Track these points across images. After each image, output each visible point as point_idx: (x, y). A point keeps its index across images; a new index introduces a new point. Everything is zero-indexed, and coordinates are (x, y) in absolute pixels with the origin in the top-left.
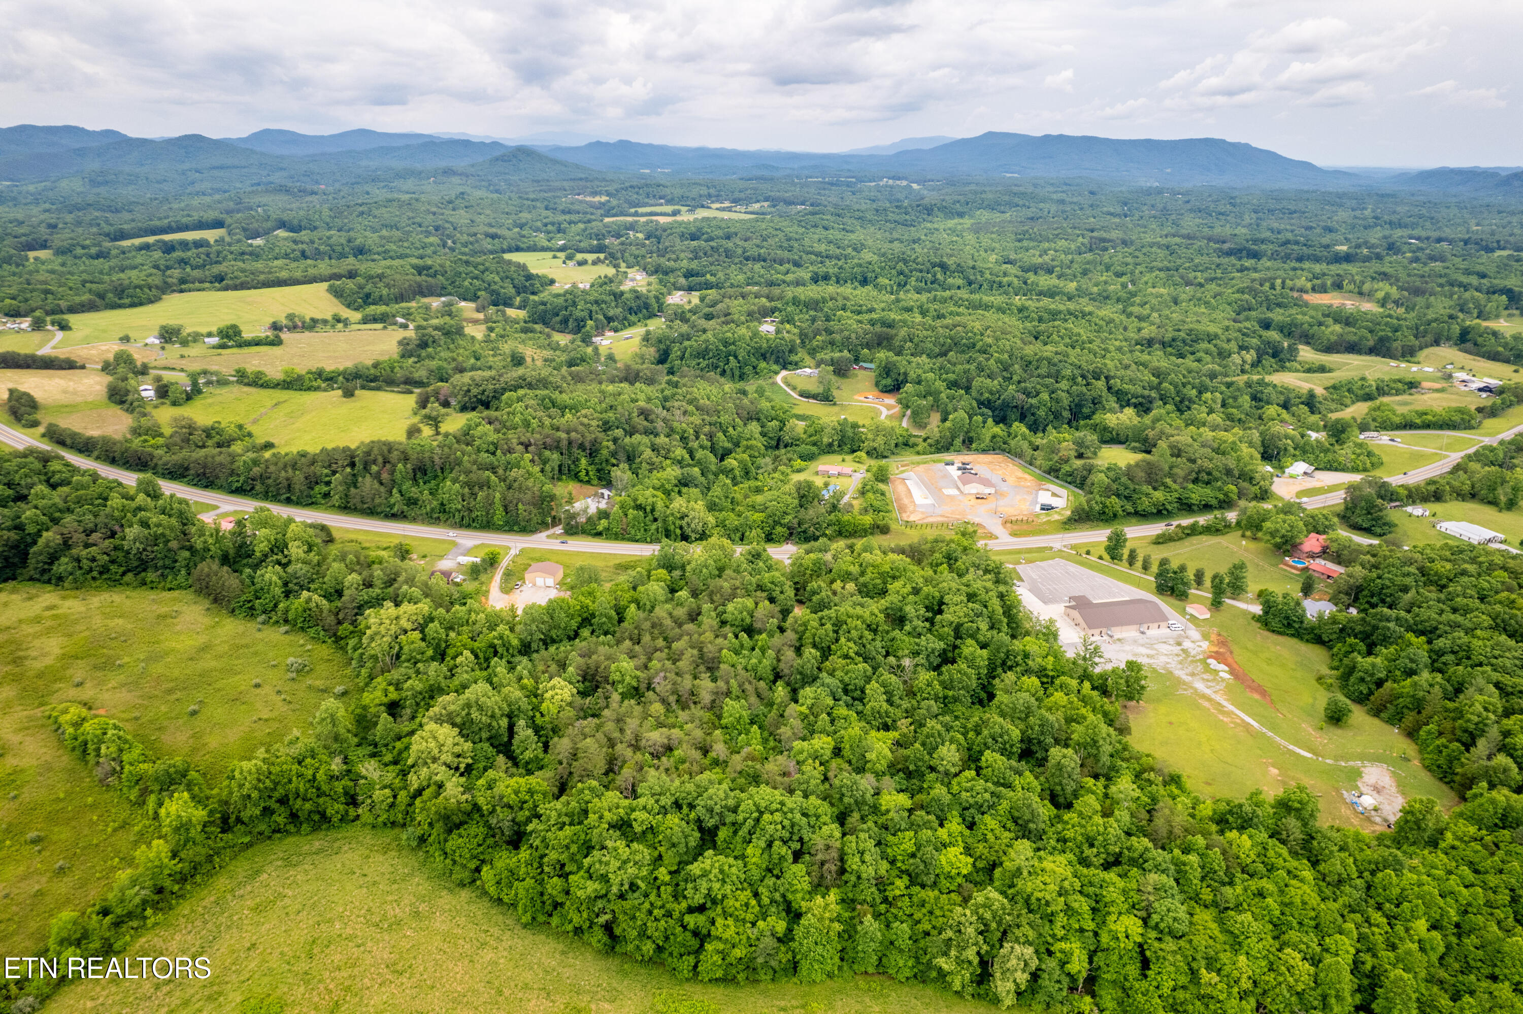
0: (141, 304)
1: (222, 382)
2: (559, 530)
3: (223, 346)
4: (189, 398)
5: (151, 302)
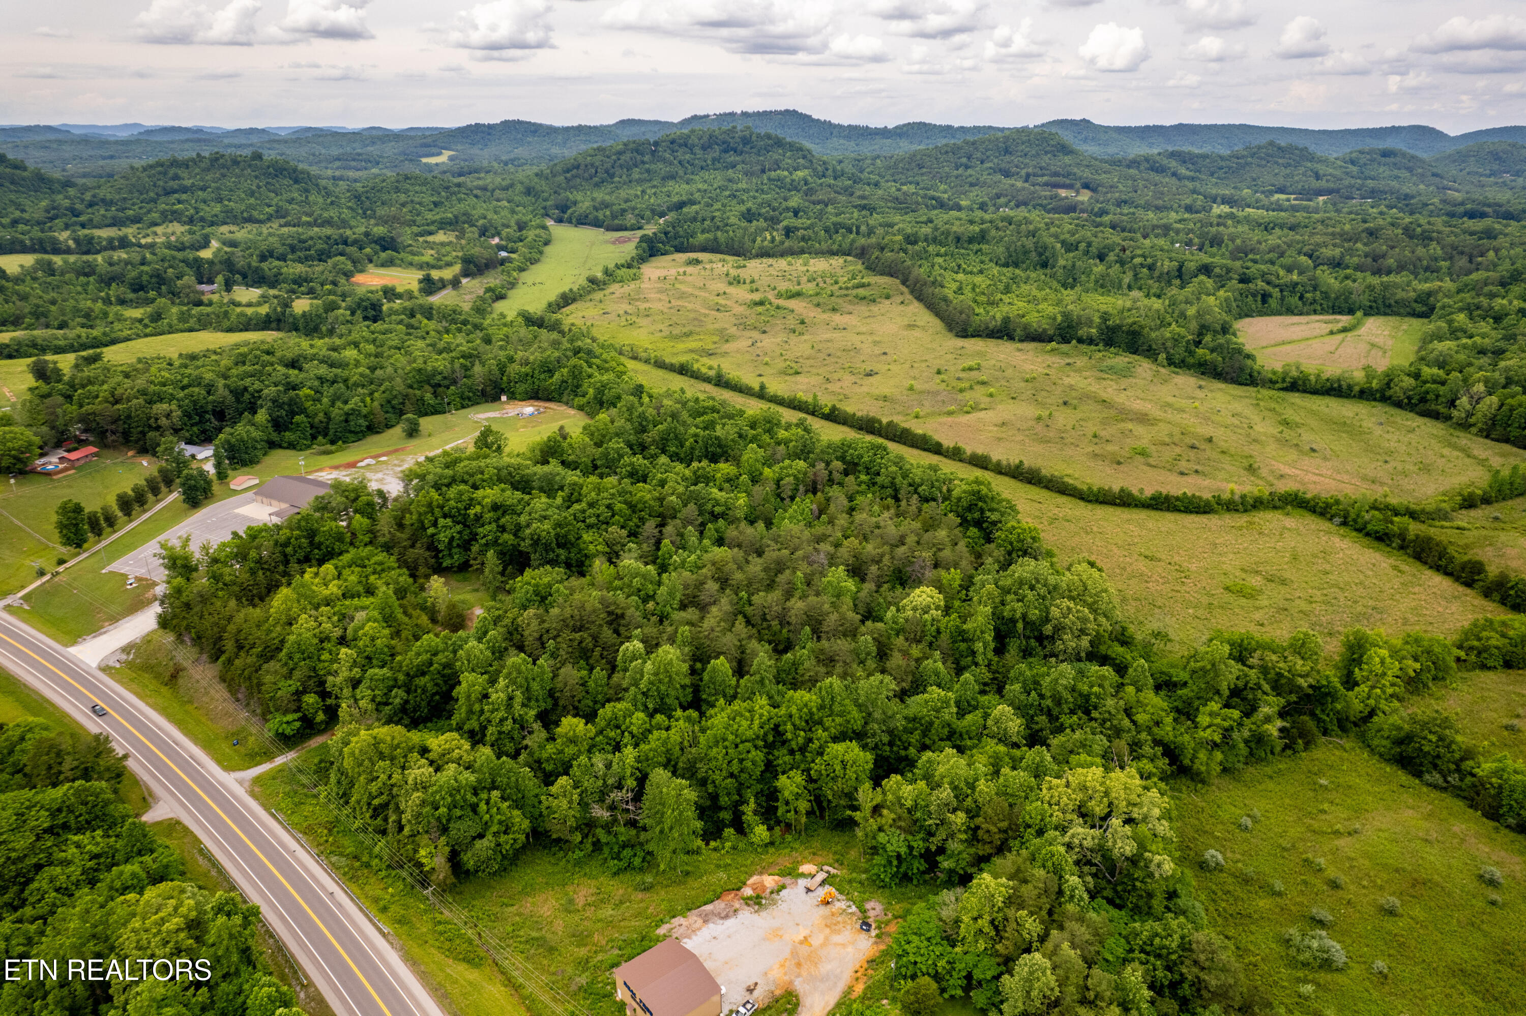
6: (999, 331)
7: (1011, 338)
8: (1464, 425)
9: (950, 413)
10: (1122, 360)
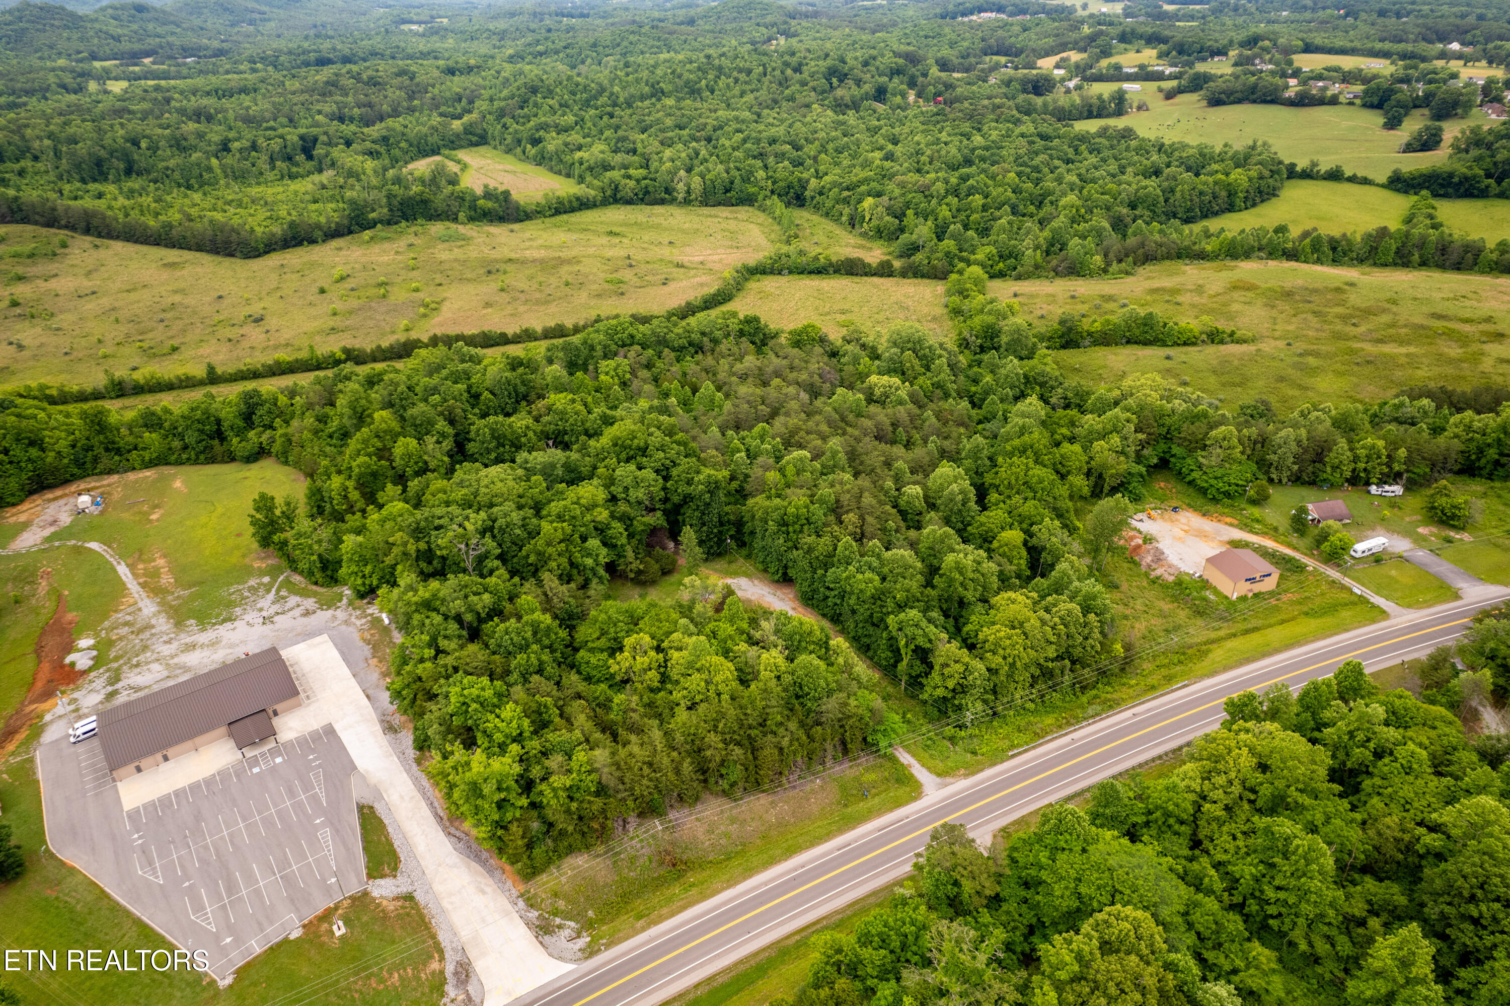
6: (294, 238)
7: (312, 241)
8: (687, 202)
9: (425, 316)
10: (438, 228)
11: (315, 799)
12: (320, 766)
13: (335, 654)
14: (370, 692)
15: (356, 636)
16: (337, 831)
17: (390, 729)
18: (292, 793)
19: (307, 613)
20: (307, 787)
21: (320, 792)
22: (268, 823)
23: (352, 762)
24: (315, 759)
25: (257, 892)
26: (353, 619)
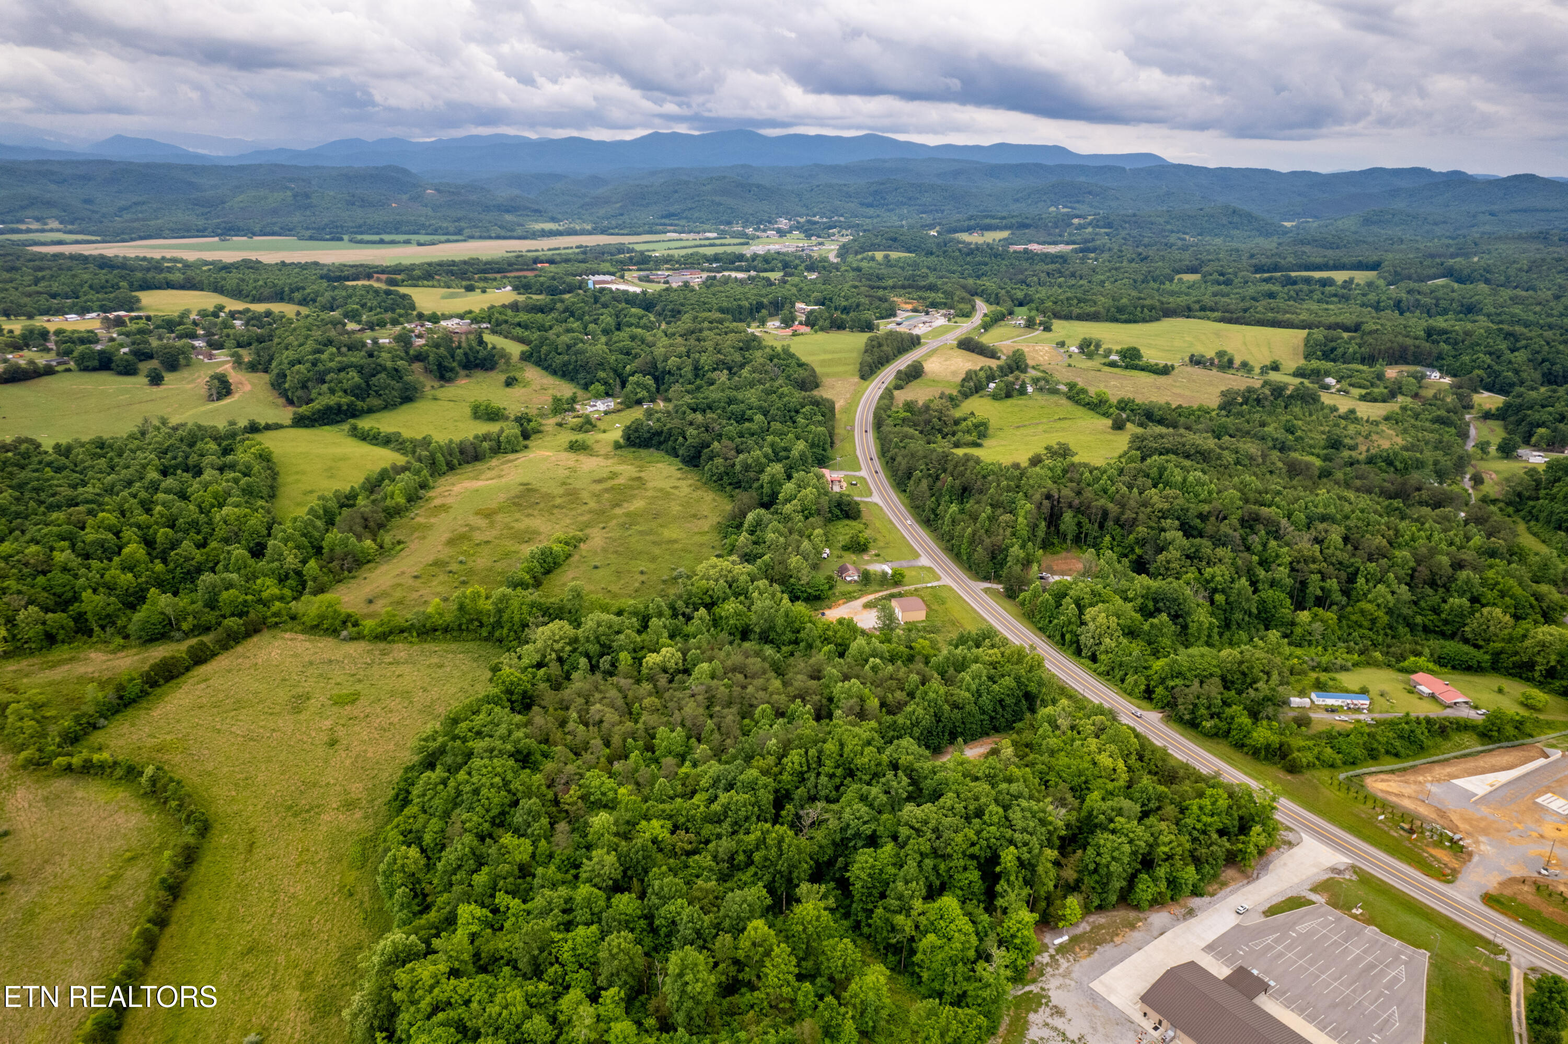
0: (1135, 322)
1: (1054, 392)
2: (1000, 587)
3: (1113, 364)
4: (1008, 396)
5: (1144, 321)
11: (1276, 941)
12: (1247, 946)
13: (1115, 970)
14: (1156, 933)
15: (1086, 962)
16: (1295, 924)
17: (1191, 913)
18: (1280, 955)
19: (1058, 1012)
20: (1269, 948)
21: (1270, 940)
22: (1312, 962)
23: (1233, 928)
24: (1241, 949)
25: (1364, 952)
26: (1061, 970)
